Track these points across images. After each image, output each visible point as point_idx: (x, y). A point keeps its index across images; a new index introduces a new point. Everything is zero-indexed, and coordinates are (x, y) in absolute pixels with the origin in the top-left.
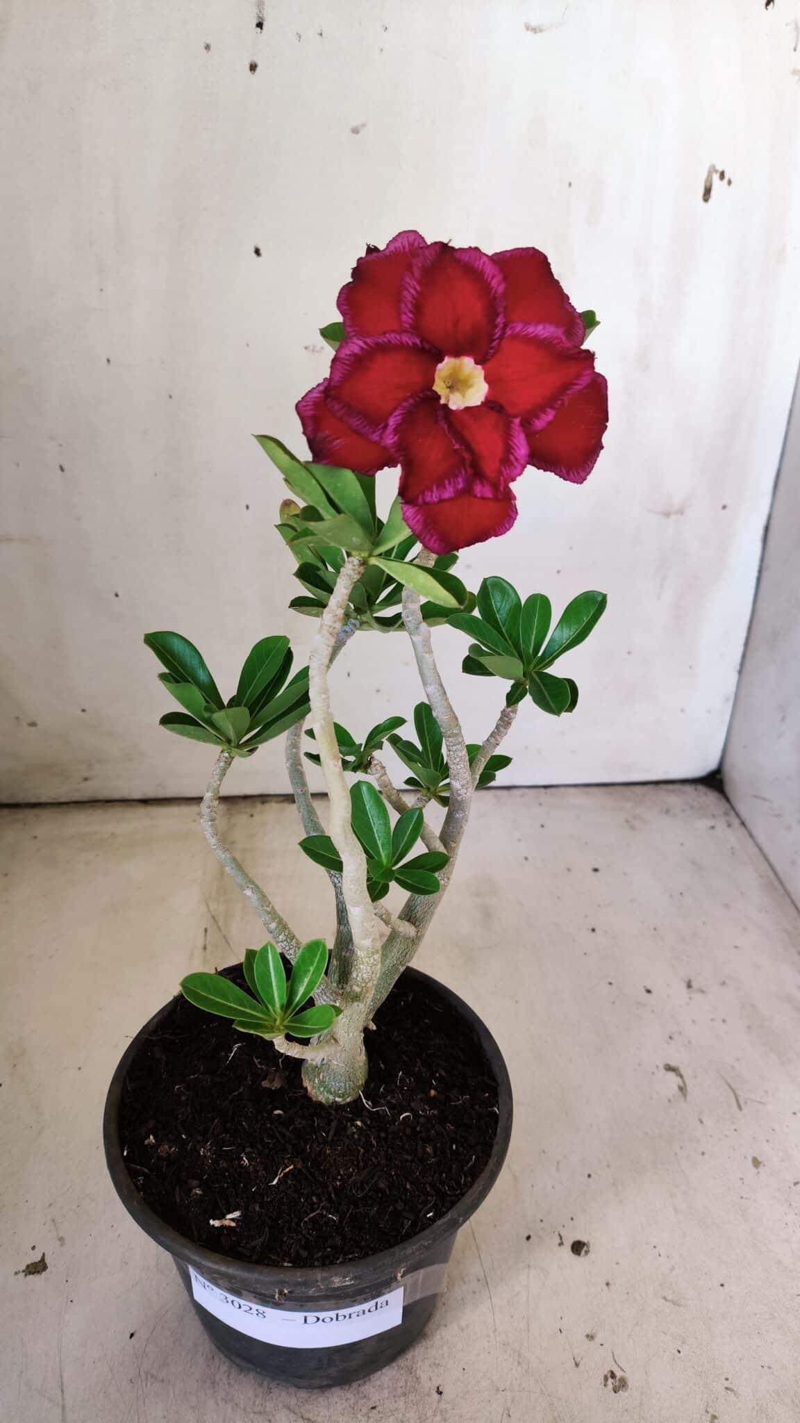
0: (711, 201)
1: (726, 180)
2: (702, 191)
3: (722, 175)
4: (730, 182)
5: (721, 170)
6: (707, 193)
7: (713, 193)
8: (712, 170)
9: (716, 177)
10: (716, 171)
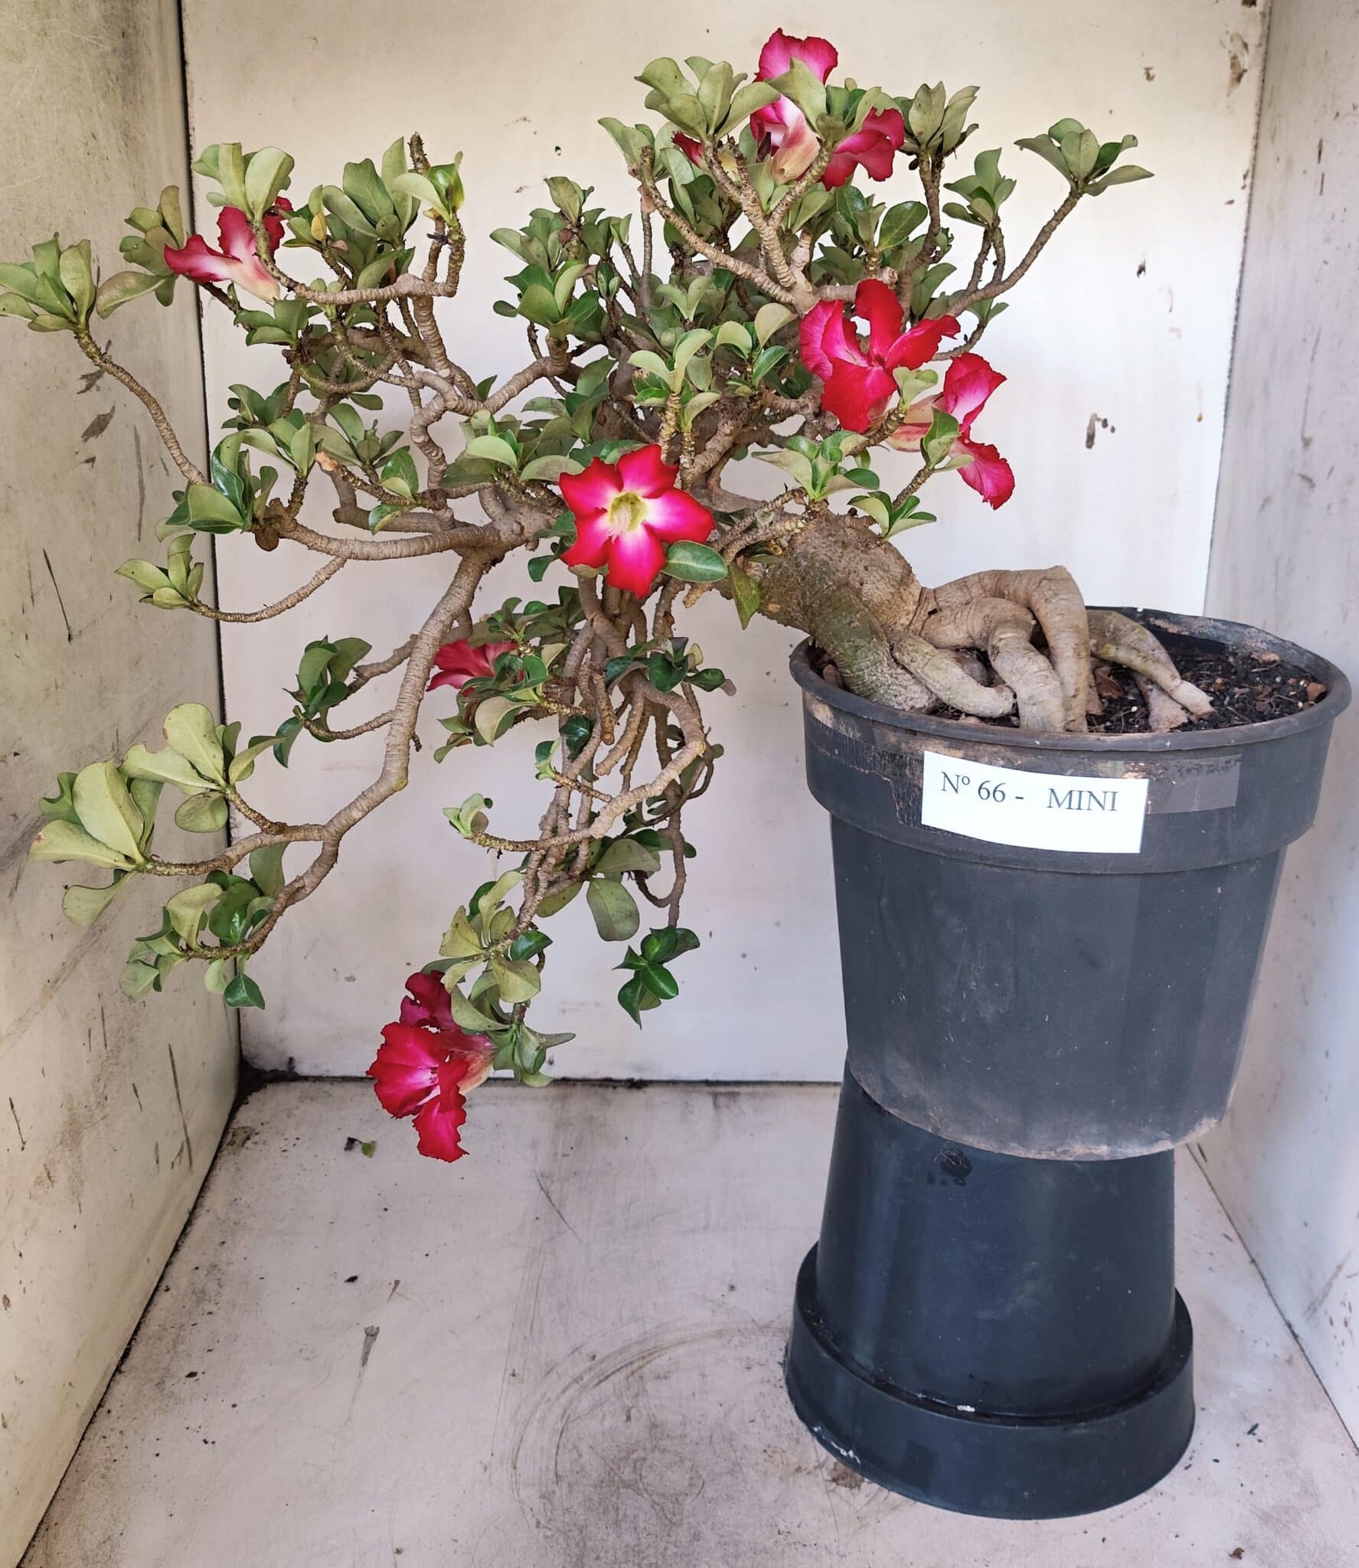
0: (1094, 447)
1: (1109, 428)
2: (1084, 438)
3: (1105, 424)
4: (1113, 430)
5: (1103, 418)
6: (1090, 440)
7: (1096, 440)
8: (1095, 418)
9: (1098, 425)
10: (1099, 420)
